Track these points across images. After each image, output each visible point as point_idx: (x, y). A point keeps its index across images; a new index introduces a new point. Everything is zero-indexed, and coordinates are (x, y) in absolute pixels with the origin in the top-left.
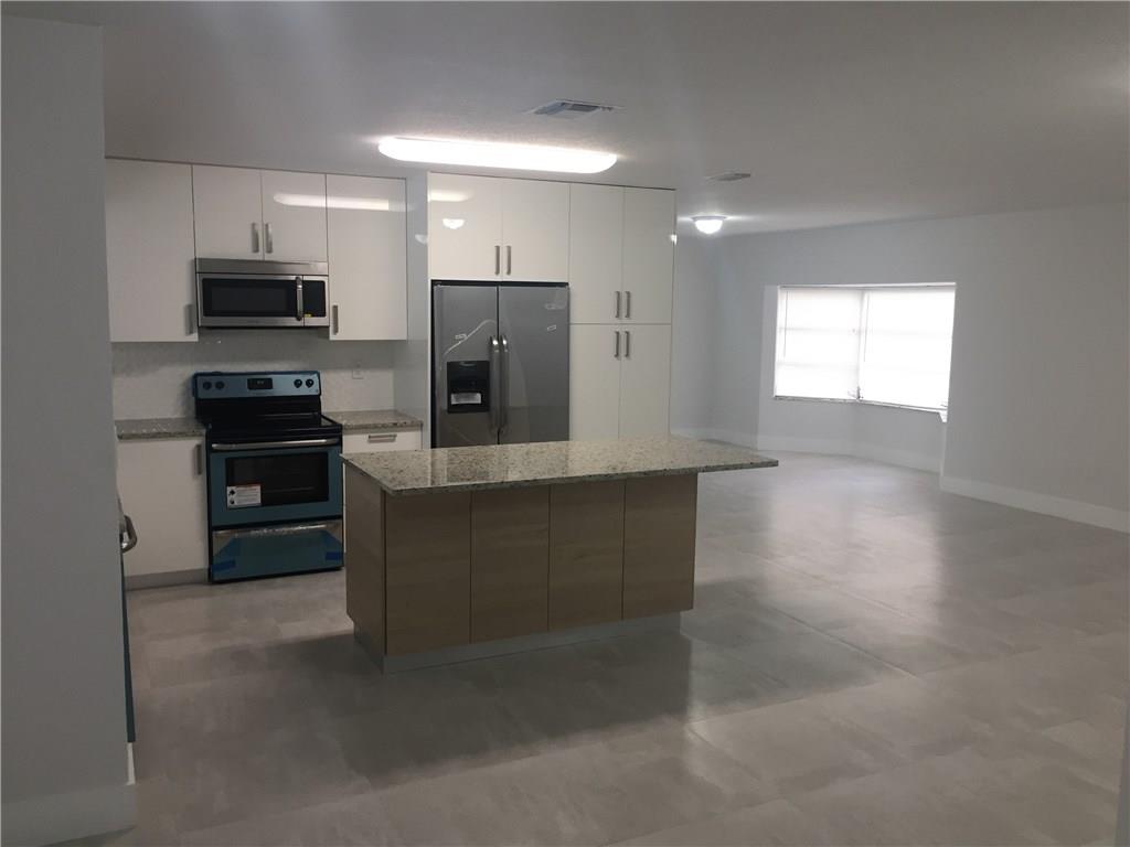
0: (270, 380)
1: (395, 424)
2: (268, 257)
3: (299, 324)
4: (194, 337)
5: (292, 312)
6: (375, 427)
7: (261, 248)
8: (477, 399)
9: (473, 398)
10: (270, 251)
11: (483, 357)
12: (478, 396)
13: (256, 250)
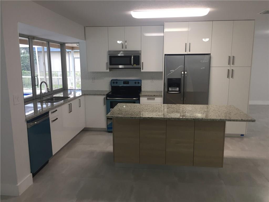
0: (129, 82)
1: (154, 95)
2: (126, 50)
3: (133, 67)
4: (108, 71)
5: (130, 64)
6: (149, 96)
7: (124, 47)
8: (178, 89)
9: (177, 89)
10: (126, 48)
11: (179, 77)
12: (178, 88)
13: (123, 48)
